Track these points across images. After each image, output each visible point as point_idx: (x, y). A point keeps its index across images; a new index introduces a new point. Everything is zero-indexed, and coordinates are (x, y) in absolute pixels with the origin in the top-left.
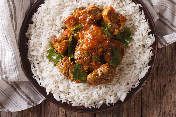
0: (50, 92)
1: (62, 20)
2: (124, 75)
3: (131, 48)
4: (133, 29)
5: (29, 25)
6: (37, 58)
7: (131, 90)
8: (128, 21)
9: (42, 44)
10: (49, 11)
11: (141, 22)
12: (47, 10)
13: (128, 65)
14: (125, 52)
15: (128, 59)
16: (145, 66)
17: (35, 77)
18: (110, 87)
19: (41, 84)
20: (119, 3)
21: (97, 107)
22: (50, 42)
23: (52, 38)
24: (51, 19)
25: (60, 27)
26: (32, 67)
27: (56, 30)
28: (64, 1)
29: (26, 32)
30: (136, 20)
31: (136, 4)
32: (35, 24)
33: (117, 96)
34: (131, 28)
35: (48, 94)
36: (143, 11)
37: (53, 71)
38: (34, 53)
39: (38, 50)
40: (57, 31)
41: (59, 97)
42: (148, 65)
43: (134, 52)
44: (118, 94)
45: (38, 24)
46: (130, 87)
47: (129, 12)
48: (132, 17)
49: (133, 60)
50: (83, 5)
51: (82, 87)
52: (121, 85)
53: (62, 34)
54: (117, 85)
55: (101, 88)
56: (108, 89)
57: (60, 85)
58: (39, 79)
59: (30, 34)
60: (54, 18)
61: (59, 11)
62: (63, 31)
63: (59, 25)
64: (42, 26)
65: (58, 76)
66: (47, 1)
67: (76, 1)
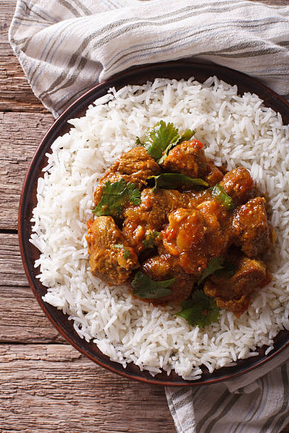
0: (73, 127)
1: (243, 163)
2: (107, 305)
3: (170, 322)
4: (214, 330)
5: (235, 86)
6: (156, 99)
7: (69, 319)
8: (235, 318)
9: (191, 113)
10: (265, 133)
11: (231, 349)
12: (269, 130)
13: (131, 314)
14: (163, 308)
15: (145, 315)
16: (126, 354)
17: (112, 93)
18: (80, 269)
19: (94, 106)
20: (277, 298)
21: (32, 236)
22: (194, 133)
23: (203, 138)
24: (247, 139)
25: (226, 158)
26: (136, 88)
27: (220, 149)
28: (288, 170)
29: (219, 78)
30: (237, 337)
31: (274, 339)
32: (236, 101)
33: (58, 286)
34: (216, 325)
35: (69, 121)
36: (257, 354)
37: (126, 136)
38: (168, 92)
39: (175, 104)
40: (218, 150)
41: (62, 148)
42: (129, 361)
43: (161, 331)
44: (62, 289)
45: (236, 107)
46: (78, 319)
47: (255, 320)
48: (243, 329)
49: (142, 327)
50: (276, 215)
51: (82, 203)
52: (84, 296)
53: (212, 162)
54: (84, 287)
55: (79, 247)
56: (76, 266)
57: (91, 151)
58: (107, 103)
59: (215, 88)
60: (248, 146)
61: (264, 158)
62: (219, 164)
63: (233, 156)
64: (232, 117)
65: (113, 147)
66: (288, 129)
67: (286, 198)
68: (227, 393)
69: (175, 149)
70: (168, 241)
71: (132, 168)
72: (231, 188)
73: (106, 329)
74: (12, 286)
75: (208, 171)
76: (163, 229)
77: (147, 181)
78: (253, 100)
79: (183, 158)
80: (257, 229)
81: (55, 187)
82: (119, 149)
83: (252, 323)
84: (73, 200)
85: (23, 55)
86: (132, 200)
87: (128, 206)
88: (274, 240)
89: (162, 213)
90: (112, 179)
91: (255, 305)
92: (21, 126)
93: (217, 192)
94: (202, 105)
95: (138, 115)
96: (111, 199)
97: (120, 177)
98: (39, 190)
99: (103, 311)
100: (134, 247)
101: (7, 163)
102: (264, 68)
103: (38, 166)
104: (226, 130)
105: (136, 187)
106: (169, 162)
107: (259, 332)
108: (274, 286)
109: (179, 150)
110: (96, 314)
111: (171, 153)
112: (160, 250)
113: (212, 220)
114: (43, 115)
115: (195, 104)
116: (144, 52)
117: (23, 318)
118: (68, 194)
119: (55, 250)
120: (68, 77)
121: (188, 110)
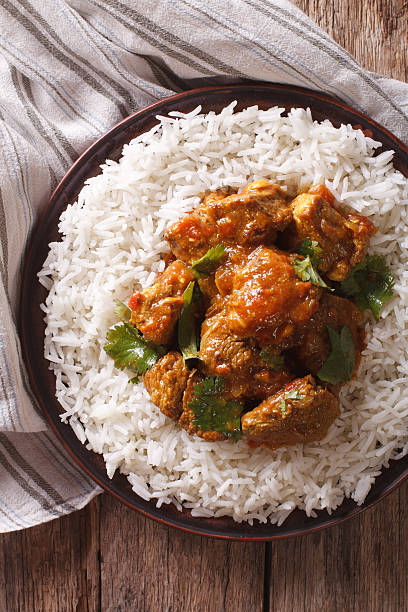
0: (118, 470)
1: (159, 231)
2: (365, 414)
3: (389, 325)
4: (396, 261)
5: (50, 245)
6: (75, 356)
7: (387, 466)
8: (379, 233)
9: (91, 308)
10: (116, 200)
12: (111, 196)
13: (378, 380)
14: (368, 336)
15: (379, 361)
17: (68, 418)
18: (318, 455)
19: (87, 442)
20: (348, 175)
21: (273, 521)
22: (119, 302)
23: (127, 288)
24: (125, 227)
25: (151, 254)
26: (59, 383)
27: (141, 264)
28: (166, 167)
29: (40, 268)
30: (406, 229)
31: (406, 177)
32: (72, 244)
33: (342, 484)
34: (389, 258)
35: (111, 477)
37: (128, 398)
38: (68, 339)
39: (80, 329)
40: (142, 268)
41: (149, 485)
43: (400, 338)
44: (346, 479)
45: (81, 243)
46: (387, 455)
47: (382, 205)
48: (394, 222)
49: (396, 365)
50: (230, 180)
51: (225, 456)
52: (355, 448)
53: (159, 275)
54: (343, 448)
55: (287, 458)
56: (312, 460)
57: (151, 445)
58: (83, 424)
59: (54, 274)
60: (134, 224)
61: (150, 201)
62: (162, 265)
63: (150, 245)
64: (94, 249)
65: (145, 416)
66: (109, 167)
67: (205, 167)
72: (196, 249)
77: (189, 369)
78: (68, 220)
84: (220, 469)
88: (266, 183)
92: (119, 538)
95: (98, 381)
98: (208, 514)
101: (172, 557)
110: (379, 431)
119: (292, 490)
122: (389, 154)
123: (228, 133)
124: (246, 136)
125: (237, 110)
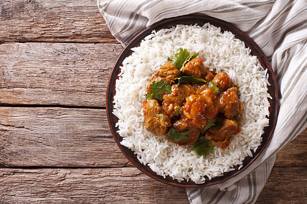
0: (134, 52)
1: (224, 69)
2: (155, 145)
3: (188, 154)
4: (211, 157)
5: (219, 28)
6: (177, 36)
7: (135, 153)
8: (222, 151)
10: (236, 53)
11: (221, 167)
12: (238, 51)
13: (167, 150)
14: (184, 147)
15: (174, 150)
16: (165, 171)
17: (154, 33)
18: (139, 127)
19: (145, 40)
21: (114, 110)
22: (198, 54)
23: (203, 57)
24: (226, 56)
25: (216, 66)
26: (167, 30)
28: (248, 72)
29: (211, 24)
30: (223, 161)
31: (243, 161)
32: (220, 36)
33: (128, 136)
34: (212, 154)
35: (131, 49)
36: (234, 169)
37: (162, 57)
38: (184, 32)
39: (188, 38)
40: (211, 62)
41: (128, 64)
42: (167, 175)
43: (183, 158)
44: (131, 138)
45: (220, 39)
46: (139, 153)
47: (233, 152)
48: (226, 156)
49: (173, 157)
50: (243, 96)
51: (140, 92)
52: (142, 141)
53: (208, 69)
54: (142, 137)
55: (139, 116)
56: (138, 125)
57: (144, 65)
58: (152, 39)
59: (209, 29)
60: (227, 60)
61: (236, 66)
62: (212, 70)
63: (219, 66)
64: (218, 45)
65: (155, 63)
66: (248, 50)
67: (247, 87)
68: (219, 191)
69: (188, 63)
70: (186, 112)
71: (166, 74)
72: (218, 83)
73: (154, 158)
74: (102, 137)
75: (206, 74)
76: (183, 105)
77: (174, 80)
78: (229, 35)
79: (193, 68)
80: (232, 104)
81: (125, 84)
82: (159, 63)
83: (231, 153)
84: (135, 91)
85: (106, 14)
86: (167, 91)
87: (165, 94)
88: (242, 109)
89: (183, 97)
90: (156, 80)
91: (233, 144)
92: (104, 51)
93: (211, 85)
94: (202, 39)
95: (168, 45)
96: (156, 91)
97: (160, 79)
98: (117, 86)
99: (153, 149)
100: (169, 115)
101: (97, 71)
102: (234, 18)
103: (116, 73)
104: (215, 51)
105: (169, 84)
106: (185, 70)
107: (235, 158)
108: (242, 133)
109: (191, 64)
110: (149, 150)
111: (186, 66)
112: (182, 116)
113: (209, 100)
114: (116, 45)
115: (199, 39)
116: (171, 12)
117: (109, 153)
118: (132, 88)
119: (126, 117)
120: (130, 25)
121: (195, 41)
122: (251, 155)
123: (260, 96)
124: (259, 102)
125: (269, 99)
